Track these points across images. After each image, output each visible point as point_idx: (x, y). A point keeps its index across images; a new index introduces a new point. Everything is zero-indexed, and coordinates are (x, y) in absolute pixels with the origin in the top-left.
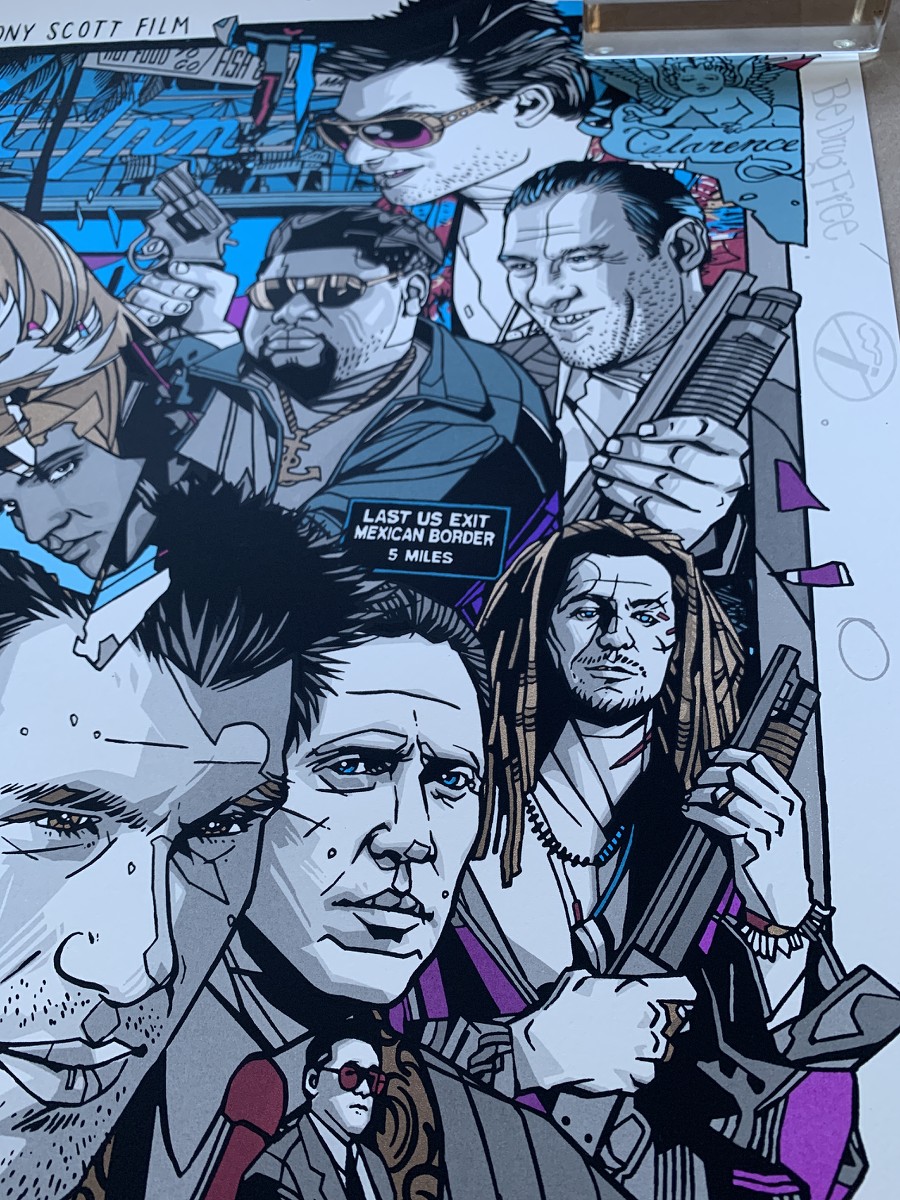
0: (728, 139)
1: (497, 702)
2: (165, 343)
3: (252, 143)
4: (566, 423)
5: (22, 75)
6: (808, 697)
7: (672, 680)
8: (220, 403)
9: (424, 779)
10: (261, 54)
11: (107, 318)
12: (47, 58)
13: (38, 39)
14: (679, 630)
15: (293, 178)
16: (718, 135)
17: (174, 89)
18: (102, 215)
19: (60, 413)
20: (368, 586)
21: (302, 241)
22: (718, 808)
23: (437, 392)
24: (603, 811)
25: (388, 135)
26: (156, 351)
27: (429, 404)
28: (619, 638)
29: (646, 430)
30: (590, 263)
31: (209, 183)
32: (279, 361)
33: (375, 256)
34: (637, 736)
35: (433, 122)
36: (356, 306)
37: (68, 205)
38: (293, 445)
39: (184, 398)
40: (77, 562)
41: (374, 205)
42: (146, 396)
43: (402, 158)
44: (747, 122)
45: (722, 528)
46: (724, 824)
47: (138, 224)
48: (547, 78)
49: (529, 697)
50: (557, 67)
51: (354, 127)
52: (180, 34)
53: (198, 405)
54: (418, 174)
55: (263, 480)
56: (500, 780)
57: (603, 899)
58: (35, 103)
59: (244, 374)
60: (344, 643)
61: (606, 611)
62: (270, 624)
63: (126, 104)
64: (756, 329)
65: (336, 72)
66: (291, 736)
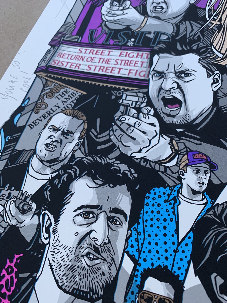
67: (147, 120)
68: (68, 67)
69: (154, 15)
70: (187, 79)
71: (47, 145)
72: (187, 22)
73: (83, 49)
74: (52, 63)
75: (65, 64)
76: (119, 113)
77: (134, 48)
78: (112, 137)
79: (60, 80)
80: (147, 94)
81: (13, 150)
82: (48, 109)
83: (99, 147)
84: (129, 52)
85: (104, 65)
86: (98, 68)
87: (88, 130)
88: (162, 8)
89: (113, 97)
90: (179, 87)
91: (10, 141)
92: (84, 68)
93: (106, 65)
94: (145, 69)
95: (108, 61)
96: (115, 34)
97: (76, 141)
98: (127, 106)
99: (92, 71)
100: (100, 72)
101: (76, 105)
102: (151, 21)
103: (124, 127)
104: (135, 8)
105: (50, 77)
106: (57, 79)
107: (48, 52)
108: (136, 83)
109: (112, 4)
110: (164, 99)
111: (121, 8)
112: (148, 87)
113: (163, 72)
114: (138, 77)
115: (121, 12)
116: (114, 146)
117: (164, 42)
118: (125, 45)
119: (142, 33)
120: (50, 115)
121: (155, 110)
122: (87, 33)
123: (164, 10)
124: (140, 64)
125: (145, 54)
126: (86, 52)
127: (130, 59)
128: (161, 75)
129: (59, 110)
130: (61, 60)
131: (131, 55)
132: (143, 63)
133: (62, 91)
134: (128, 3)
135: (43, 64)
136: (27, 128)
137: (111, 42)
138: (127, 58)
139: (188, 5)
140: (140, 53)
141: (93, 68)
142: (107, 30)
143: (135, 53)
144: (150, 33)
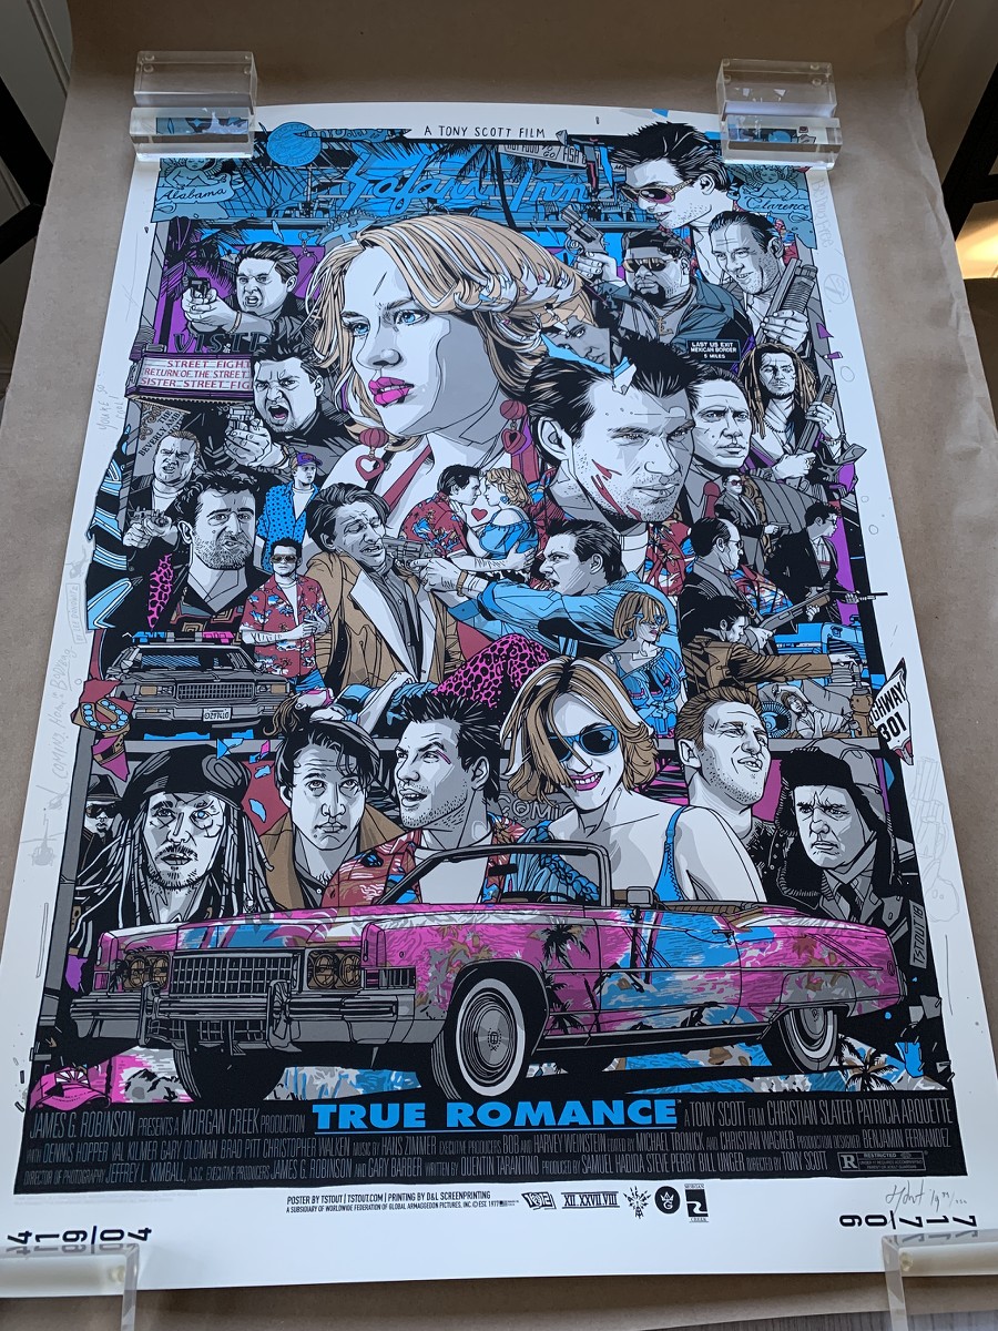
0: (784, 203)
1: (749, 396)
2: (598, 285)
3: (596, 197)
4: (749, 312)
5: (470, 155)
6: (834, 387)
7: (797, 386)
8: (628, 308)
9: (734, 417)
10: (582, 150)
11: (571, 276)
12: (479, 146)
13: (470, 135)
14: (797, 373)
15: (621, 214)
16: (779, 201)
17: (548, 168)
18: (545, 229)
19: (568, 313)
20: (701, 366)
21: (634, 243)
22: (814, 416)
23: (704, 302)
24: (785, 420)
25: (652, 196)
26: (596, 288)
27: (702, 307)
28: (780, 376)
29: (775, 315)
30: (745, 255)
31: (585, 216)
32: (643, 292)
33: (667, 251)
34: (790, 401)
35: (669, 191)
36: (665, 270)
37: (527, 225)
38: (660, 322)
39: (614, 307)
40: (602, 363)
41: (658, 228)
42: (599, 306)
43: (661, 208)
44: (789, 196)
45: (804, 344)
46: (816, 419)
47: (562, 233)
48: (710, 171)
49: (758, 394)
50: (712, 166)
51: (637, 191)
52: (540, 138)
53: (620, 309)
54: (671, 214)
55: (654, 335)
56: (755, 415)
57: (789, 439)
58: (483, 170)
59: (632, 297)
60: (699, 383)
61: (775, 370)
62: (674, 378)
63: (529, 174)
64: (805, 280)
65: (619, 162)
66: (691, 409)
67: (258, 432)
68: (161, 386)
69: (248, 309)
70: (291, 386)
71: (164, 468)
72: (287, 318)
73: (174, 362)
74: (141, 383)
75: (157, 382)
76: (229, 429)
77: (232, 356)
78: (227, 452)
79: (157, 401)
80: (254, 406)
81: (132, 477)
82: (154, 434)
83: (216, 463)
84: (227, 361)
85: (202, 379)
86: (196, 383)
87: (202, 449)
88: (256, 299)
89: (220, 413)
90: (284, 396)
91: (125, 470)
92: (182, 385)
93: (205, 379)
94: (248, 380)
95: (205, 374)
96: (206, 338)
97: (192, 461)
98: (236, 421)
99: (190, 388)
100: (200, 388)
101: (182, 426)
102: (246, 318)
103: (237, 441)
104: (224, 300)
105: (144, 399)
106: (153, 400)
107: (132, 368)
108: (241, 396)
109: (193, 295)
110: (270, 409)
111: (206, 301)
112: (253, 399)
113: (266, 382)
114: (241, 389)
115: (206, 307)
116: (231, 459)
117: (264, 346)
118: (221, 353)
119: (238, 335)
120: (158, 439)
121: (264, 421)
122: (172, 339)
123: (259, 302)
124: (241, 375)
125: (246, 362)
126: (177, 365)
127: (230, 370)
128: (265, 384)
129: (166, 433)
130: (151, 377)
131: (230, 365)
132: (244, 372)
133: (163, 413)
134: (214, 292)
135: (132, 385)
136: (138, 455)
137: (205, 350)
138: (227, 369)
139: (285, 294)
140: (240, 361)
141: (191, 384)
142: (195, 333)
143: (234, 362)
144: (246, 335)
